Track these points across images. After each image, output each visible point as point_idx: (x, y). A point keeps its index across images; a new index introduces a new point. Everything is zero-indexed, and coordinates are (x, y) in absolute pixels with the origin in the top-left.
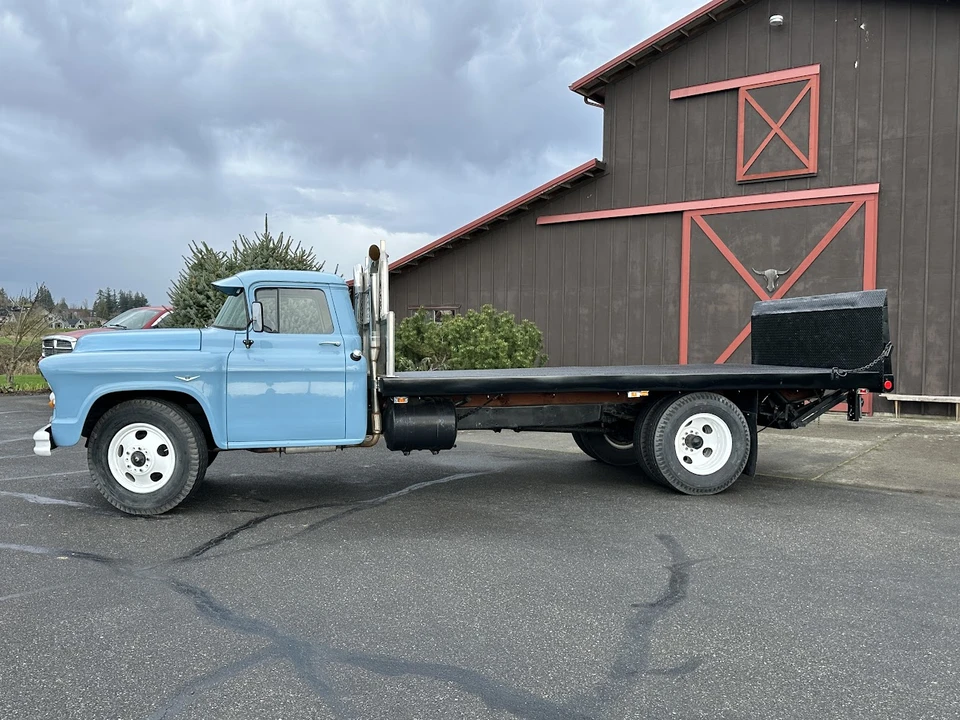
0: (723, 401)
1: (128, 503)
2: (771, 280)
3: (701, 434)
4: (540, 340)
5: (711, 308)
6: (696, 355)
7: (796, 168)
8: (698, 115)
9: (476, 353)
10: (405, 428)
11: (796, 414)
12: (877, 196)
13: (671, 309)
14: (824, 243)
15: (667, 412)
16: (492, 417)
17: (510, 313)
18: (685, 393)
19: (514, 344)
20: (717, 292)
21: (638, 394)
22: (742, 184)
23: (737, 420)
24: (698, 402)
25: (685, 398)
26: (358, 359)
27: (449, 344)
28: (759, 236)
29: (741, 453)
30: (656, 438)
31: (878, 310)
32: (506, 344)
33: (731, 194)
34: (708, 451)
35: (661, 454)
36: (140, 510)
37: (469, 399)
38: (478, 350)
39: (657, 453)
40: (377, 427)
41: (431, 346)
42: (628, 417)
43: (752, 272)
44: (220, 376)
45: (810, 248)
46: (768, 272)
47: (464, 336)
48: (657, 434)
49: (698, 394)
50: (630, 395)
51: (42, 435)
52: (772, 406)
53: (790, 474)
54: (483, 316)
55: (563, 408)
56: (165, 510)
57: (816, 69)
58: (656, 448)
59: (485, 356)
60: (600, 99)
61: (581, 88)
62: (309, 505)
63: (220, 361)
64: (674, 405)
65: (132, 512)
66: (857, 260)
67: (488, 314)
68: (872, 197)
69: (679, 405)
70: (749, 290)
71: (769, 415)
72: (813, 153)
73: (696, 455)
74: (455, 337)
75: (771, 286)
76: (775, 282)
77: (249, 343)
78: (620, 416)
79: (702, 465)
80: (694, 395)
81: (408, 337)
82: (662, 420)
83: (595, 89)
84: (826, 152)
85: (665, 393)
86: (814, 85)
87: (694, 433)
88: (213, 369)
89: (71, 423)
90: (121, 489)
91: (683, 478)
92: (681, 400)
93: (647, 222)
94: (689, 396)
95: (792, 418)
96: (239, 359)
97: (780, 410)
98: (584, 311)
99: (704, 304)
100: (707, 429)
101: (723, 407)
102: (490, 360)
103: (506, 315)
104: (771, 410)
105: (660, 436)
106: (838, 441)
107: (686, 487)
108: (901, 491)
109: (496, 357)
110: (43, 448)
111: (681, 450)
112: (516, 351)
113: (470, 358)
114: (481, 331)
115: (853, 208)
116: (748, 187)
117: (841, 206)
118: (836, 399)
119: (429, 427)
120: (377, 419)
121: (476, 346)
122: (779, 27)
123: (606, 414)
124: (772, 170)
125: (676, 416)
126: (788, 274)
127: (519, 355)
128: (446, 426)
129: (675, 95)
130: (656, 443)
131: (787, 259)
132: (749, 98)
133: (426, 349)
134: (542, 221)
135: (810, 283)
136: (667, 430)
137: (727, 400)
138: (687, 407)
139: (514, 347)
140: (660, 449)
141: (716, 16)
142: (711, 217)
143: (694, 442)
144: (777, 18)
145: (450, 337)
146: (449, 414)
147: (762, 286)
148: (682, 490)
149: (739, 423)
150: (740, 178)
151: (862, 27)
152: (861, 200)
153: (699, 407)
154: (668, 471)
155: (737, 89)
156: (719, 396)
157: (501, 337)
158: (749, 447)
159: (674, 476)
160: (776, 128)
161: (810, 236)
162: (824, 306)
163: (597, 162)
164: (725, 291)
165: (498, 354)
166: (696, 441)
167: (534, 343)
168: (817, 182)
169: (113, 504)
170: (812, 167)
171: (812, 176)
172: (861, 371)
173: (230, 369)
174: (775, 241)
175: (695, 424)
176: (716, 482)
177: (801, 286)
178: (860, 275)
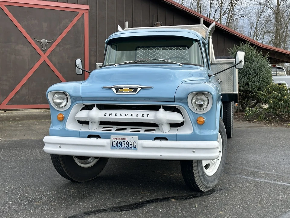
2: (44, 45)
5: (13, 57)
14: (68, 29)
20: (16, 48)
28: (37, 22)
43: (34, 39)
45: (61, 31)
46: (43, 41)
66: (82, 39)
68: (87, 11)
70: (33, 49)
75: (44, 48)
76: (46, 45)
77: (210, 75)
115: (80, 15)
117: (73, 13)
126: (52, 43)
131: (52, 35)
135: (62, 48)
147: (39, 47)
161: (61, 25)
164: (20, 49)
174: (45, 25)
177: (58, 50)
178: (83, 46)
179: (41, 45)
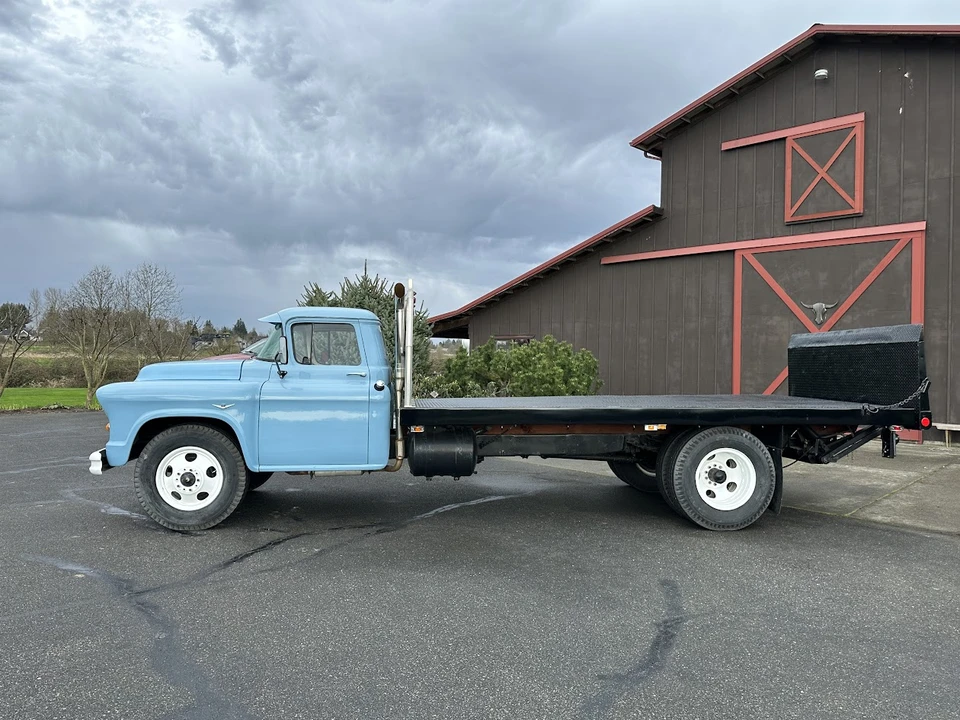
0: (746, 436)
1: (174, 520)
2: (819, 314)
3: (725, 468)
4: (596, 367)
5: (763, 338)
6: (748, 382)
7: (842, 209)
8: (748, 162)
9: (534, 379)
10: (424, 454)
11: (826, 449)
12: (924, 233)
13: (725, 339)
14: (870, 279)
15: (687, 446)
16: (515, 445)
17: (568, 343)
18: (705, 427)
19: (570, 370)
20: (769, 323)
21: (655, 428)
22: (789, 224)
23: (761, 454)
24: (719, 437)
25: (706, 432)
26: (381, 389)
27: (512, 370)
28: (806, 272)
29: (765, 489)
30: (676, 472)
31: (913, 345)
32: (561, 370)
33: (780, 233)
34: (731, 486)
35: (681, 488)
36: (183, 526)
37: (489, 428)
38: (536, 376)
39: (676, 487)
40: (400, 452)
41: (496, 371)
42: (650, 448)
43: (800, 305)
44: (254, 405)
45: (857, 283)
46: (816, 306)
47: (525, 363)
48: (677, 468)
49: (720, 428)
50: (647, 428)
51: (96, 456)
52: (802, 440)
53: (823, 509)
54: (543, 345)
55: (586, 437)
56: (208, 526)
57: (861, 117)
58: (676, 482)
59: (542, 381)
60: (658, 153)
61: (641, 144)
62: (335, 526)
63: (254, 390)
64: (695, 439)
65: (176, 529)
66: (905, 294)
67: (548, 343)
68: (919, 234)
69: (700, 439)
70: (798, 322)
71: (798, 449)
72: (859, 195)
73: (720, 489)
74: (517, 364)
75: (819, 319)
76: (823, 315)
77: (283, 374)
78: (643, 447)
79: (725, 501)
80: (715, 429)
81: (476, 364)
82: (682, 454)
83: (653, 144)
84: (871, 192)
85: (685, 426)
86: (859, 132)
87: (717, 467)
88: (247, 398)
89: (120, 446)
90: (166, 507)
91: (704, 513)
92: (702, 434)
93: (701, 261)
94: (710, 430)
95: (822, 452)
96: (273, 388)
97: (809, 445)
98: (643, 341)
99: (755, 334)
100: (730, 463)
101: (747, 442)
102: (546, 385)
103: (564, 345)
104: (801, 445)
105: (680, 470)
106: (881, 471)
107: (707, 522)
108: (941, 533)
109: (552, 383)
110: (96, 468)
111: (703, 484)
112: (571, 377)
113: (529, 383)
114: (540, 359)
115: (900, 245)
116: (797, 227)
117: (887, 243)
118: (870, 435)
119: (447, 455)
120: (400, 445)
121: (534, 372)
122: (824, 80)
123: (629, 445)
124: (818, 212)
125: (696, 451)
127: (573, 381)
128: (464, 454)
129: (726, 146)
130: (675, 477)
131: (834, 295)
132: (796, 146)
133: (493, 375)
134: (606, 260)
135: (858, 316)
136: (687, 464)
137: (751, 435)
138: (707, 441)
139: (569, 373)
140: (680, 484)
141: (764, 74)
142: (760, 254)
143: (718, 476)
144: (822, 72)
145: (512, 364)
146: (468, 442)
148: (703, 525)
149: (764, 458)
150: (788, 219)
151: (906, 75)
152: (910, 236)
153: (721, 441)
154: (688, 505)
155: (784, 139)
156: (742, 431)
157: (558, 364)
158: (774, 483)
159: (695, 510)
160: (822, 172)
161: (857, 272)
162: (858, 340)
163: (654, 207)
164: (775, 324)
165: (554, 380)
166: (719, 475)
167: (590, 370)
168: (862, 221)
169: (157, 520)
170: (858, 207)
171: (858, 216)
172: (894, 407)
173: (264, 398)
174: (823, 276)
175: (720, 457)
176: (739, 518)
177: (848, 319)
178: (908, 308)
179: (812, 314)
